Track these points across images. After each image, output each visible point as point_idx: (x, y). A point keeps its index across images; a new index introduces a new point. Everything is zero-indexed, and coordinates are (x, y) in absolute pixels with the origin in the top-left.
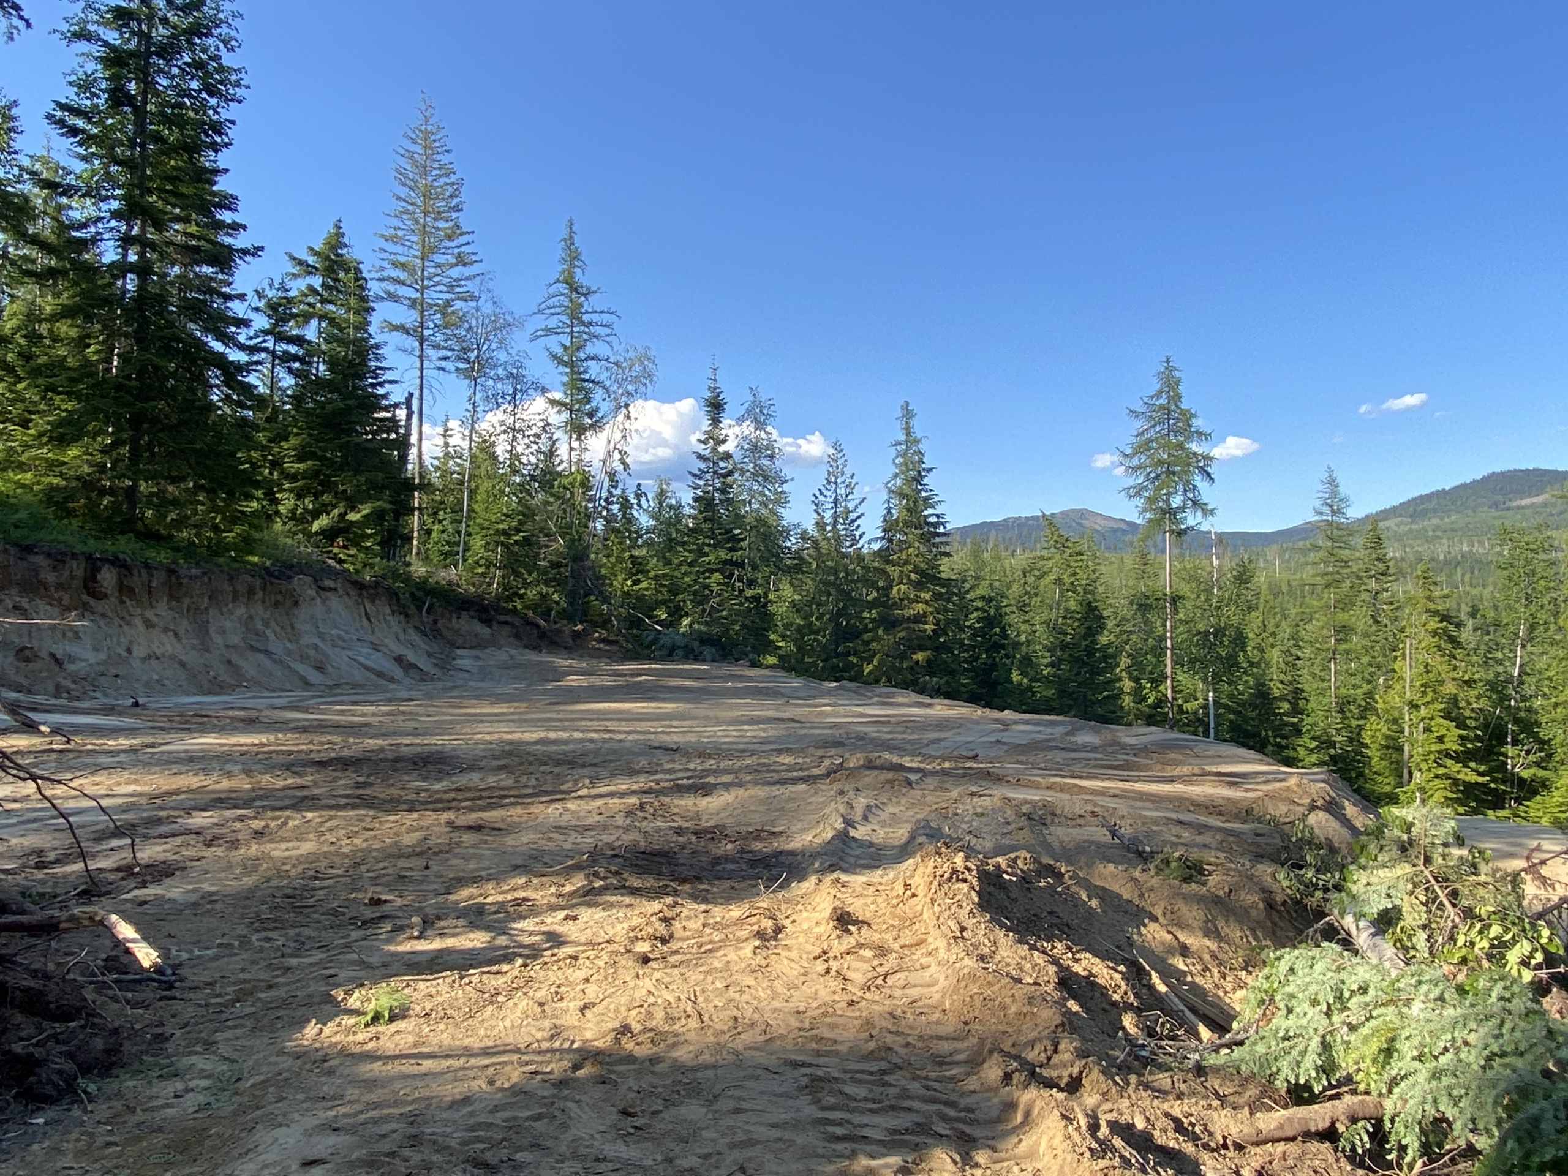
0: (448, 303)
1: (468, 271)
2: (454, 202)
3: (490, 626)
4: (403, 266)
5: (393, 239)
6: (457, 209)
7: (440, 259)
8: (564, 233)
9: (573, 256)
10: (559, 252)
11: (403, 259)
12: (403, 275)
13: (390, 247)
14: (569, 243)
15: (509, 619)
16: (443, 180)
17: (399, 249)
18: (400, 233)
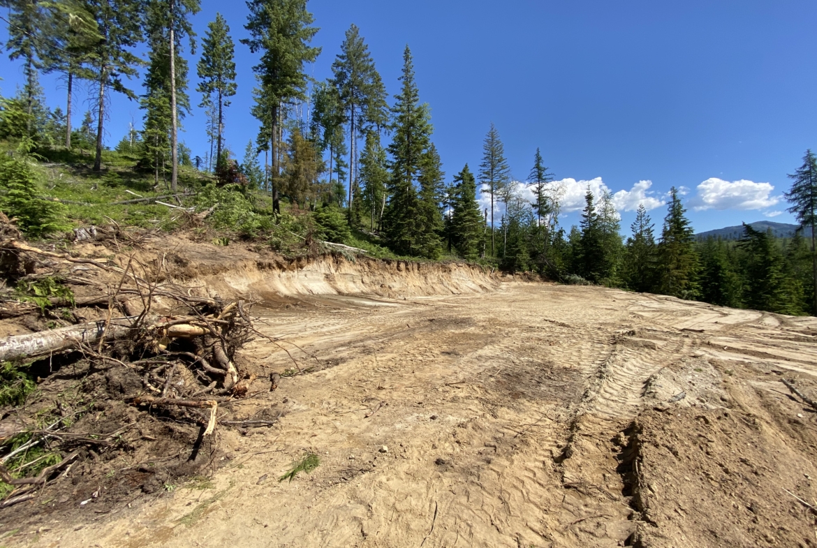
0: (499, 181)
1: (505, 170)
2: (500, 151)
4: (486, 173)
5: (484, 166)
6: (501, 153)
7: (497, 169)
8: (536, 153)
9: (539, 159)
10: (534, 158)
11: (486, 171)
12: (486, 176)
13: (483, 168)
14: (537, 155)
16: (497, 146)
17: (485, 168)
18: (485, 164)
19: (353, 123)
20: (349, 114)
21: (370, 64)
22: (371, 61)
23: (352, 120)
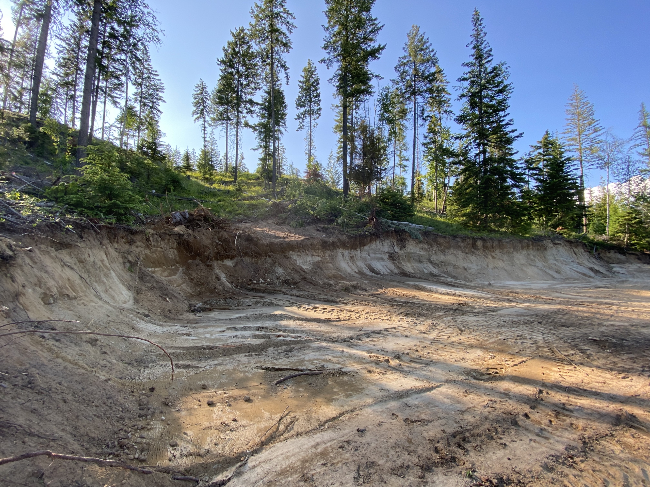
0: (591, 146)
1: (598, 133)
2: (590, 113)
3: (625, 255)
4: (572, 140)
5: (568, 133)
6: (592, 114)
7: (586, 133)
8: (640, 108)
9: (645, 115)
10: (638, 116)
11: (571, 138)
12: (572, 143)
13: (566, 135)
15: (633, 252)
16: (584, 108)
17: (570, 135)
18: (569, 130)
19: (415, 114)
20: (412, 105)
21: (432, 54)
22: (432, 51)
23: (415, 110)
